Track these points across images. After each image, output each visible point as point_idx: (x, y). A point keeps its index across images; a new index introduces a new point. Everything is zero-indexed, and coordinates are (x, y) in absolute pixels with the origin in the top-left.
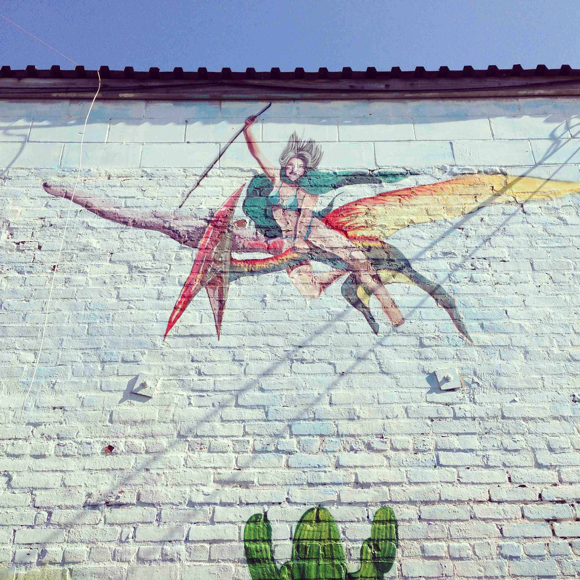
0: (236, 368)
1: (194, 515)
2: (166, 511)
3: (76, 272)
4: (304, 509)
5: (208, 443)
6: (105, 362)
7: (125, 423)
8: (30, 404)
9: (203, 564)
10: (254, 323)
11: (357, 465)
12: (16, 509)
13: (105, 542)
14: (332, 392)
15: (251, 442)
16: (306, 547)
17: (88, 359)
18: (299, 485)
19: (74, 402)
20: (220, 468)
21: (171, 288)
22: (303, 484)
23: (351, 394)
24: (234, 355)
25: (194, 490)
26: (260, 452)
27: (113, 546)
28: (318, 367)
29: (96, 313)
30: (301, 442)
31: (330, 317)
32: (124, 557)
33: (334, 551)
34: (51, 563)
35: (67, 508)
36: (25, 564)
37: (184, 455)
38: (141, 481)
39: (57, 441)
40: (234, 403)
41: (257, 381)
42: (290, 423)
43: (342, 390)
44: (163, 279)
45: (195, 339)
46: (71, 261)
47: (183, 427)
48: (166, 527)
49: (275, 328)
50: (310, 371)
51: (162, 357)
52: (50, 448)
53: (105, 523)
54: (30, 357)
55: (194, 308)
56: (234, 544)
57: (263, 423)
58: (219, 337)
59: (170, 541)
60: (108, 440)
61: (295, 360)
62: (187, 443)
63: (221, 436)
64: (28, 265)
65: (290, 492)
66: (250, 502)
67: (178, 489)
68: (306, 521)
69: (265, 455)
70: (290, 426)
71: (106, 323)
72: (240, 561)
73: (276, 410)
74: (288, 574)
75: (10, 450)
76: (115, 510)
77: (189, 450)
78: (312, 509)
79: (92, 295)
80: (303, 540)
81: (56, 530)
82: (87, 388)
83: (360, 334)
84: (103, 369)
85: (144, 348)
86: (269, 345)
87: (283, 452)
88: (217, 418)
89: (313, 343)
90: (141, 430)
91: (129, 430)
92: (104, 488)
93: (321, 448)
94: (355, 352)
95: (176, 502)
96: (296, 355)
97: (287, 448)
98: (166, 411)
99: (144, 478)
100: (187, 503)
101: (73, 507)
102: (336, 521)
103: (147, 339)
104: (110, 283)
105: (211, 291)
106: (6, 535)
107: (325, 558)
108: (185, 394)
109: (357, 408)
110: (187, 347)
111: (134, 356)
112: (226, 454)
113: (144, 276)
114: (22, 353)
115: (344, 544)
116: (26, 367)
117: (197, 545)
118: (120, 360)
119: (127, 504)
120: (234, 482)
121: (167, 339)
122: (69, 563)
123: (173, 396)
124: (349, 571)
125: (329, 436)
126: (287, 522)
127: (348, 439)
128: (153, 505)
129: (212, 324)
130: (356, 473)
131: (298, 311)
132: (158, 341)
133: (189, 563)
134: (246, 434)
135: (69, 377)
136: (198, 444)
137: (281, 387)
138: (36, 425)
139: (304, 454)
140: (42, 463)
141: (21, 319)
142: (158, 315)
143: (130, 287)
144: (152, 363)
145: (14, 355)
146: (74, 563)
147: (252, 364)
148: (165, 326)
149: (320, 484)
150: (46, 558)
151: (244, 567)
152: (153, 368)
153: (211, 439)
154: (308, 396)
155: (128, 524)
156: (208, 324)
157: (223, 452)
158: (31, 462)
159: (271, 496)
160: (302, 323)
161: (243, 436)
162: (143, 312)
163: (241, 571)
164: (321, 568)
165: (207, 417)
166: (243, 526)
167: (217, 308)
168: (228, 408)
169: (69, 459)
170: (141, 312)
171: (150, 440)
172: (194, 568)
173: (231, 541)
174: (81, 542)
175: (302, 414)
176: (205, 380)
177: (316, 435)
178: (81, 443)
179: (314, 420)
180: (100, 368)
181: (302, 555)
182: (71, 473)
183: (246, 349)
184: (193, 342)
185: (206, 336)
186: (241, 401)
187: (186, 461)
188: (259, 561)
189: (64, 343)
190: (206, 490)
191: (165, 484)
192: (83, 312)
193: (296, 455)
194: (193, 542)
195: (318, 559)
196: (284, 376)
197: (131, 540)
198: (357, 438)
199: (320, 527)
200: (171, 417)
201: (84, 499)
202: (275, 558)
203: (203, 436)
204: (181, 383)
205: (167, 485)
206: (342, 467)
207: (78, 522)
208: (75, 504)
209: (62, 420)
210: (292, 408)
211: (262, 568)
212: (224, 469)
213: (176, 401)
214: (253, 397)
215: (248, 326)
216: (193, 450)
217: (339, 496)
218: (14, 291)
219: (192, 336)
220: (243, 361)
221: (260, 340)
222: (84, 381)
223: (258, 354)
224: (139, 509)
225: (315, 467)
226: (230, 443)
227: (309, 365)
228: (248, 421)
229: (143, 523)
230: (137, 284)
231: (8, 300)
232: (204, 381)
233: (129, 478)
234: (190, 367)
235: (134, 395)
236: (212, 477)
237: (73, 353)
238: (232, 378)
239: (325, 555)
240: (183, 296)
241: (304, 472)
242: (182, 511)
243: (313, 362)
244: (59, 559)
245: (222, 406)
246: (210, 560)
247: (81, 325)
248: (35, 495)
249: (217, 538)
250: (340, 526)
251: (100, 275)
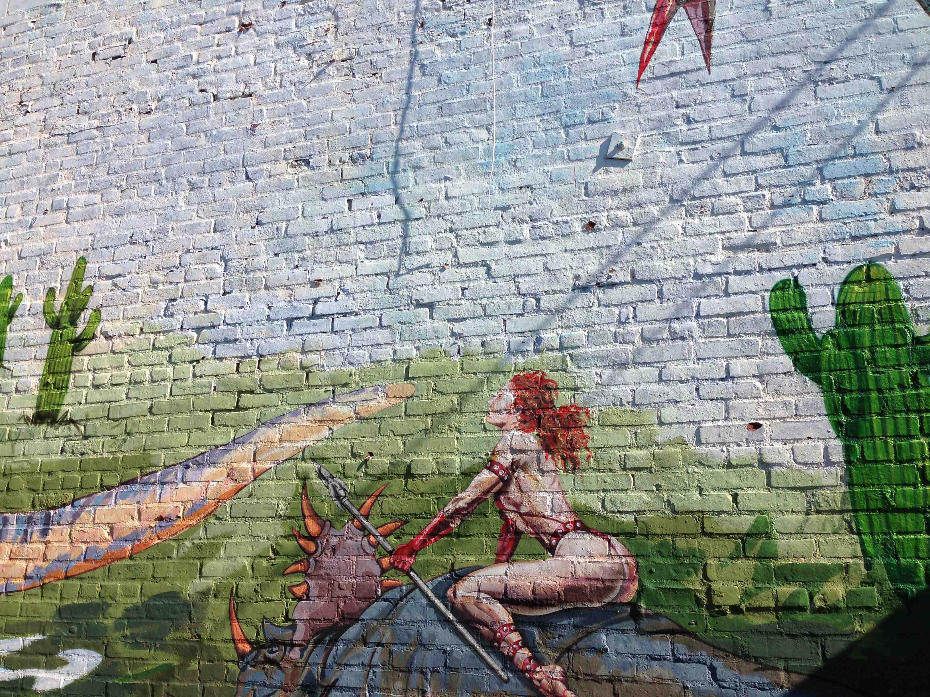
0: (737, 106)
1: (703, 289)
2: (667, 287)
3: (516, 22)
4: (848, 268)
5: (710, 205)
6: (569, 126)
7: (604, 194)
8: (494, 187)
9: (722, 340)
10: (757, 42)
11: (921, 206)
12: (502, 298)
13: (603, 324)
14: (879, 116)
15: (768, 196)
16: (855, 312)
17: (548, 126)
18: (839, 240)
19: (541, 179)
20: (729, 232)
21: (638, 16)
22: (844, 239)
23: (907, 115)
24: (733, 90)
25: (699, 260)
26: (780, 207)
27: (613, 328)
28: (855, 86)
29: (548, 68)
30: (837, 187)
31: (868, 14)
32: (627, 338)
33: (895, 314)
34: (548, 350)
35: (555, 292)
36: (522, 352)
37: (681, 222)
38: (634, 257)
39: (530, 224)
40: (739, 152)
41: (768, 119)
42: (820, 166)
43: (892, 111)
44: (625, 7)
45: (677, 78)
46: (507, 9)
47: (676, 190)
48: (670, 304)
49: (787, 43)
50: (844, 93)
51: (637, 109)
52: (524, 232)
53: (599, 305)
54: (483, 134)
55: (670, 37)
56: (757, 315)
57: (781, 170)
58: (709, 70)
59: (678, 319)
60: (586, 216)
61: (821, 81)
62: (683, 208)
63: (726, 194)
64: (459, 24)
65: (827, 250)
66: (773, 267)
67: (679, 261)
68: (852, 282)
69: (789, 210)
70: (820, 170)
71: (562, 79)
72: (766, 333)
73: (798, 151)
74: (833, 344)
75: (482, 238)
76: (608, 291)
77: (686, 215)
78: (861, 267)
79: (540, 47)
80: (850, 303)
81: (547, 316)
82: (553, 161)
83: (915, 31)
84: (567, 136)
85: (614, 101)
86: (780, 68)
87: (813, 202)
88: (719, 172)
89: (845, 54)
90: (625, 199)
91: (610, 202)
92: (593, 268)
93: (868, 191)
94: (908, 56)
95: (679, 275)
96: (821, 75)
97: (819, 197)
98: (652, 173)
99: (636, 253)
100: (692, 275)
101: (561, 291)
102: (896, 278)
103: (615, 90)
104: (559, 27)
105: (691, 10)
106: (497, 325)
107: (882, 322)
108: (673, 149)
109: (917, 132)
110: (668, 90)
111: (602, 113)
112: (735, 215)
113: (600, 9)
114: (474, 131)
115: (908, 305)
116: (481, 146)
117: (710, 320)
118: (586, 121)
119: (621, 284)
120: (749, 246)
121: (640, 86)
122: (567, 348)
123: (658, 154)
124: (918, 335)
125: (878, 174)
126: (825, 285)
127: (906, 174)
128: (651, 282)
129: (698, 54)
130: (921, 217)
131: (818, 14)
132: (629, 90)
133: (703, 340)
134: (759, 187)
135: (531, 150)
136: (697, 207)
137: (803, 120)
138: (505, 209)
139: (843, 202)
140: (519, 248)
141: (465, 91)
142: (625, 56)
143: (585, 27)
144: (627, 119)
145: (466, 135)
146: (573, 348)
147: (759, 98)
148: (636, 68)
149: (868, 236)
150: (543, 345)
151: (773, 339)
152: (628, 125)
153: (713, 199)
154: (843, 127)
155: (626, 304)
156: (692, 55)
157: (731, 213)
158: (506, 248)
159: (800, 258)
160: (826, 29)
161: (756, 190)
162: (605, 56)
163: (770, 345)
164: (877, 334)
165: (706, 173)
166: (767, 295)
167: (703, 31)
168: (732, 159)
169: (547, 241)
170: (603, 56)
171: (636, 211)
172: (710, 345)
173: (753, 312)
174: (577, 326)
175: (836, 152)
176: (697, 128)
177: (859, 176)
178: (557, 223)
179: (854, 156)
180: (564, 135)
181: (850, 321)
182: (554, 256)
183: (749, 79)
184: (676, 82)
185: (692, 71)
186: (748, 147)
187: (684, 228)
188: (792, 331)
189: (518, 112)
190: (713, 258)
191: (662, 257)
192: (532, 70)
193: (831, 205)
194: (705, 317)
195: (872, 324)
196: (806, 105)
197: (631, 320)
198: (919, 172)
199: (873, 287)
200: (659, 180)
201: (572, 282)
202: (813, 327)
203: (703, 197)
204: (665, 137)
205: (665, 258)
206: (900, 211)
207: (569, 306)
208: (563, 288)
209: (532, 199)
210: (821, 145)
211: (797, 339)
212: (734, 233)
213: (662, 160)
214: (765, 140)
215: (748, 47)
216: (691, 215)
217: (897, 248)
218: (450, 60)
219: (672, 74)
220: (746, 95)
221: (768, 63)
222: (548, 153)
223: (765, 82)
224: (636, 288)
225: (860, 216)
226: (739, 201)
227: (841, 85)
228: (761, 170)
229: (642, 301)
230: (592, 21)
231: (447, 72)
232: (697, 130)
233: (619, 255)
234: (675, 115)
235: (608, 161)
236: (720, 243)
237: (530, 121)
238: (733, 120)
239: (882, 318)
240: (655, 25)
241: (845, 224)
242: (687, 285)
243: (847, 79)
244: (556, 345)
245: (724, 157)
246: (729, 335)
247: (533, 86)
248: (519, 283)
249: (735, 311)
250: (901, 284)
251: (545, 20)
